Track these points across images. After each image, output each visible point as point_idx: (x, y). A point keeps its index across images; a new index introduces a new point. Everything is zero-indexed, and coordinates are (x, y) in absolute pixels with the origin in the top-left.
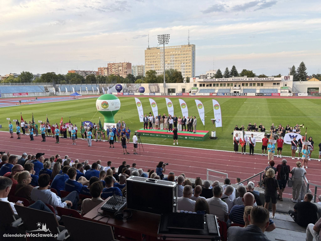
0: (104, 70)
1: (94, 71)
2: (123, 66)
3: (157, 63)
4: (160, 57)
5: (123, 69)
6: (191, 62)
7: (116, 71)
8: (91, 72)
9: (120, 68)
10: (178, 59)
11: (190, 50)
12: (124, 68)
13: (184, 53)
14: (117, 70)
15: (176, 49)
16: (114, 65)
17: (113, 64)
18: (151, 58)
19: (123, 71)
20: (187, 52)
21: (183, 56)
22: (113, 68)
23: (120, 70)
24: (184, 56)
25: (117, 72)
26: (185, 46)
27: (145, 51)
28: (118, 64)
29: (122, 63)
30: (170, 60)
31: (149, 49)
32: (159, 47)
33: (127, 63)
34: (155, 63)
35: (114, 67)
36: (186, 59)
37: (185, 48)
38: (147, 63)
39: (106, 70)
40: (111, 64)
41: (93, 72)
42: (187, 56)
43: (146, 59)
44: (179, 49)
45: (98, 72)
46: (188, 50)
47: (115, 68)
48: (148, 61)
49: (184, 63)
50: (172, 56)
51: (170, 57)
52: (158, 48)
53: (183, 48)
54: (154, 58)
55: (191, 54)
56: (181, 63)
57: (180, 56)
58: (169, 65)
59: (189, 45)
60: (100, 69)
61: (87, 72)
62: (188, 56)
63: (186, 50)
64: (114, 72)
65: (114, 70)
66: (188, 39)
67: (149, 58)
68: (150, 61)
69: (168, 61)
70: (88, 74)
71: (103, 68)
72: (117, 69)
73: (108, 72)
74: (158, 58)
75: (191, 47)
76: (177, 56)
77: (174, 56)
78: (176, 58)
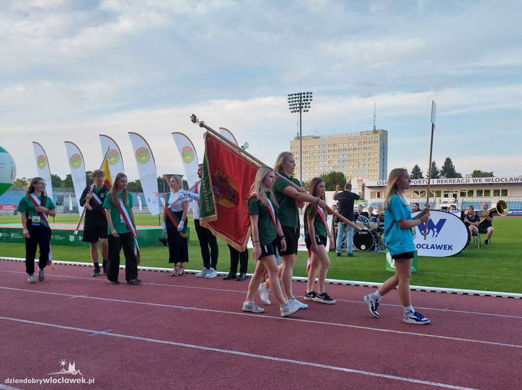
3: (312, 165)
4: (318, 155)
6: (379, 164)
11: (377, 140)
13: (366, 146)
15: (349, 139)
18: (302, 155)
20: (371, 145)
21: (362, 151)
24: (365, 151)
26: (367, 133)
27: (291, 141)
30: (337, 159)
31: (298, 138)
32: (317, 135)
34: (309, 166)
36: (368, 157)
37: (367, 136)
42: (370, 151)
44: (354, 138)
46: (373, 140)
49: (364, 165)
50: (342, 153)
52: (316, 138)
53: (363, 136)
54: (308, 155)
55: (378, 148)
56: (359, 166)
57: (357, 152)
59: (375, 132)
62: (373, 151)
63: (368, 140)
66: (374, 121)
67: (298, 155)
69: (334, 162)
74: (315, 155)
75: (378, 135)
76: (351, 152)
77: (345, 152)
78: (348, 156)
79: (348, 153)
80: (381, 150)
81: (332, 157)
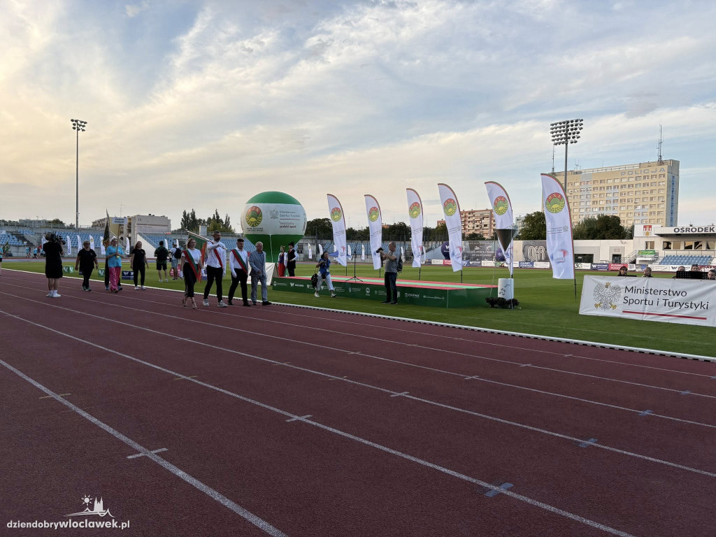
2: (491, 216)
4: (579, 194)
5: (491, 223)
6: (665, 203)
7: (476, 228)
9: (486, 221)
10: (626, 197)
11: (663, 173)
13: (647, 181)
14: (477, 226)
15: (623, 173)
16: (471, 215)
17: (470, 213)
19: (491, 228)
20: (654, 180)
21: (642, 188)
22: (469, 222)
23: (485, 226)
24: (646, 188)
25: (477, 230)
26: (649, 165)
28: (481, 213)
30: (606, 199)
31: (554, 174)
32: (579, 169)
35: (471, 219)
36: (649, 196)
37: (648, 168)
40: (466, 212)
42: (653, 188)
44: (630, 172)
46: (658, 173)
47: (474, 222)
49: (643, 206)
50: (613, 191)
51: (606, 191)
52: (577, 173)
53: (643, 169)
55: (666, 183)
56: (636, 207)
57: (634, 189)
59: (661, 163)
62: (657, 188)
63: (650, 174)
64: (470, 229)
65: (471, 225)
66: (660, 149)
69: (601, 202)
72: (478, 224)
74: (575, 194)
75: (665, 167)
76: (626, 190)
77: (616, 190)
78: (621, 194)
79: (619, 190)
80: (668, 187)
81: (598, 196)
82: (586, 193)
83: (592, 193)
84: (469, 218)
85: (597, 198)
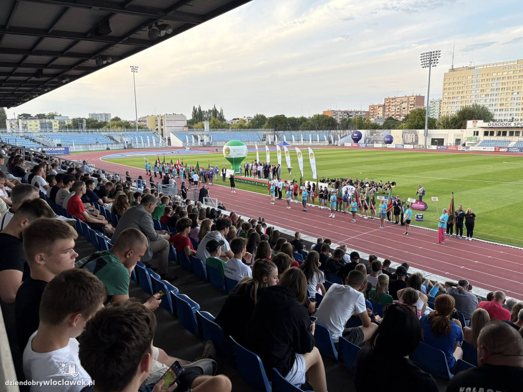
0: (378, 110)
1: (362, 110)
2: (409, 101)
3: (464, 94)
4: (471, 84)
5: (408, 107)
7: (397, 110)
8: (357, 112)
9: (404, 105)
10: (506, 86)
12: (410, 105)
13: (522, 73)
14: (398, 109)
15: (505, 67)
16: (394, 101)
17: (393, 99)
18: (456, 86)
19: (408, 110)
21: (518, 79)
22: (392, 106)
23: (404, 108)
24: (520, 79)
25: (398, 112)
27: (445, 74)
28: (401, 99)
29: (408, 97)
30: (490, 88)
31: (453, 70)
32: (472, 65)
33: (417, 97)
34: (461, 95)
35: (394, 104)
38: (446, 94)
39: (381, 109)
40: (390, 99)
41: (359, 113)
43: (444, 89)
44: (510, 67)
45: (368, 113)
47: (396, 106)
48: (448, 91)
49: (518, 93)
50: (496, 81)
51: (491, 82)
52: (471, 68)
54: (461, 85)
56: (513, 94)
57: (512, 80)
58: (487, 98)
60: (373, 108)
61: (351, 112)
64: (392, 112)
65: (393, 108)
67: (451, 86)
68: (452, 91)
69: (487, 90)
70: (351, 116)
71: (376, 106)
72: (399, 107)
73: (384, 111)
74: (467, 85)
76: (506, 80)
77: (499, 81)
78: (502, 84)
79: (501, 81)
81: (485, 86)
82: (476, 84)
83: (481, 83)
84: (392, 103)
85: (484, 87)
